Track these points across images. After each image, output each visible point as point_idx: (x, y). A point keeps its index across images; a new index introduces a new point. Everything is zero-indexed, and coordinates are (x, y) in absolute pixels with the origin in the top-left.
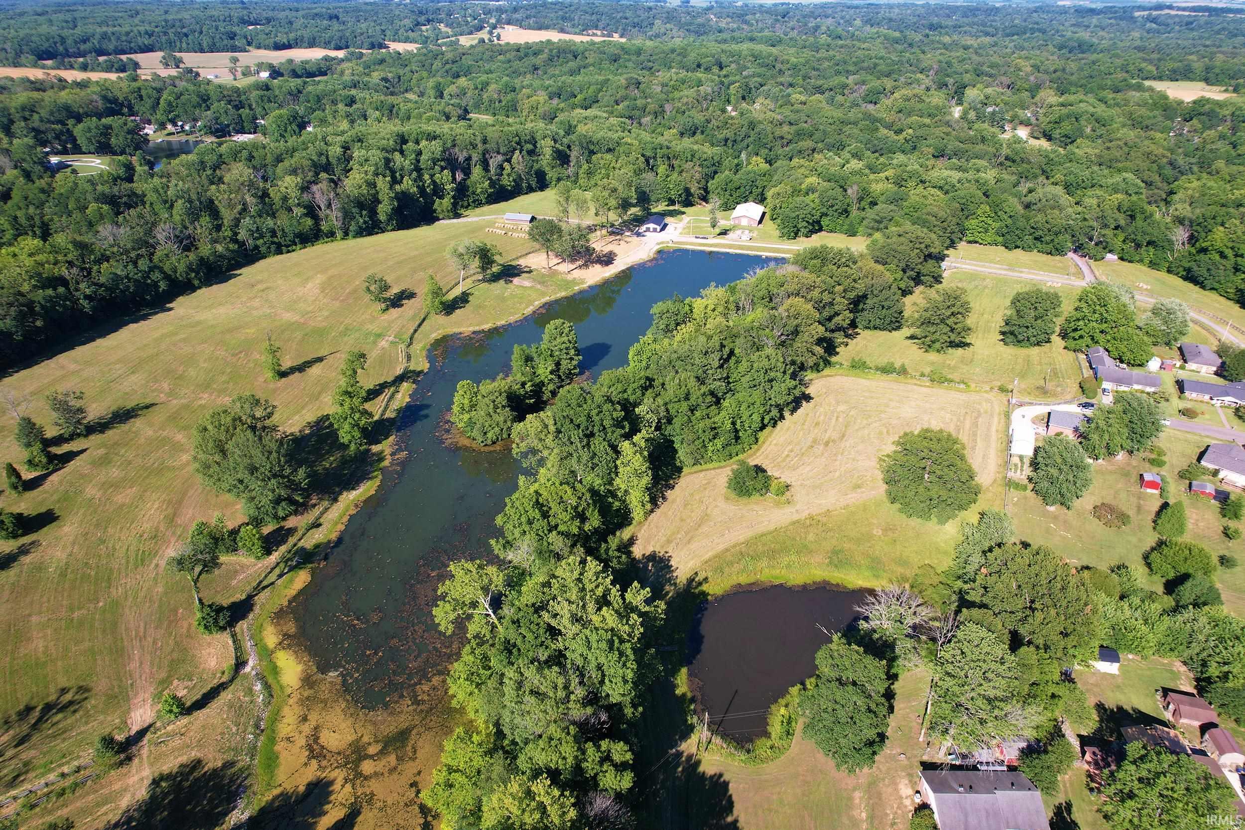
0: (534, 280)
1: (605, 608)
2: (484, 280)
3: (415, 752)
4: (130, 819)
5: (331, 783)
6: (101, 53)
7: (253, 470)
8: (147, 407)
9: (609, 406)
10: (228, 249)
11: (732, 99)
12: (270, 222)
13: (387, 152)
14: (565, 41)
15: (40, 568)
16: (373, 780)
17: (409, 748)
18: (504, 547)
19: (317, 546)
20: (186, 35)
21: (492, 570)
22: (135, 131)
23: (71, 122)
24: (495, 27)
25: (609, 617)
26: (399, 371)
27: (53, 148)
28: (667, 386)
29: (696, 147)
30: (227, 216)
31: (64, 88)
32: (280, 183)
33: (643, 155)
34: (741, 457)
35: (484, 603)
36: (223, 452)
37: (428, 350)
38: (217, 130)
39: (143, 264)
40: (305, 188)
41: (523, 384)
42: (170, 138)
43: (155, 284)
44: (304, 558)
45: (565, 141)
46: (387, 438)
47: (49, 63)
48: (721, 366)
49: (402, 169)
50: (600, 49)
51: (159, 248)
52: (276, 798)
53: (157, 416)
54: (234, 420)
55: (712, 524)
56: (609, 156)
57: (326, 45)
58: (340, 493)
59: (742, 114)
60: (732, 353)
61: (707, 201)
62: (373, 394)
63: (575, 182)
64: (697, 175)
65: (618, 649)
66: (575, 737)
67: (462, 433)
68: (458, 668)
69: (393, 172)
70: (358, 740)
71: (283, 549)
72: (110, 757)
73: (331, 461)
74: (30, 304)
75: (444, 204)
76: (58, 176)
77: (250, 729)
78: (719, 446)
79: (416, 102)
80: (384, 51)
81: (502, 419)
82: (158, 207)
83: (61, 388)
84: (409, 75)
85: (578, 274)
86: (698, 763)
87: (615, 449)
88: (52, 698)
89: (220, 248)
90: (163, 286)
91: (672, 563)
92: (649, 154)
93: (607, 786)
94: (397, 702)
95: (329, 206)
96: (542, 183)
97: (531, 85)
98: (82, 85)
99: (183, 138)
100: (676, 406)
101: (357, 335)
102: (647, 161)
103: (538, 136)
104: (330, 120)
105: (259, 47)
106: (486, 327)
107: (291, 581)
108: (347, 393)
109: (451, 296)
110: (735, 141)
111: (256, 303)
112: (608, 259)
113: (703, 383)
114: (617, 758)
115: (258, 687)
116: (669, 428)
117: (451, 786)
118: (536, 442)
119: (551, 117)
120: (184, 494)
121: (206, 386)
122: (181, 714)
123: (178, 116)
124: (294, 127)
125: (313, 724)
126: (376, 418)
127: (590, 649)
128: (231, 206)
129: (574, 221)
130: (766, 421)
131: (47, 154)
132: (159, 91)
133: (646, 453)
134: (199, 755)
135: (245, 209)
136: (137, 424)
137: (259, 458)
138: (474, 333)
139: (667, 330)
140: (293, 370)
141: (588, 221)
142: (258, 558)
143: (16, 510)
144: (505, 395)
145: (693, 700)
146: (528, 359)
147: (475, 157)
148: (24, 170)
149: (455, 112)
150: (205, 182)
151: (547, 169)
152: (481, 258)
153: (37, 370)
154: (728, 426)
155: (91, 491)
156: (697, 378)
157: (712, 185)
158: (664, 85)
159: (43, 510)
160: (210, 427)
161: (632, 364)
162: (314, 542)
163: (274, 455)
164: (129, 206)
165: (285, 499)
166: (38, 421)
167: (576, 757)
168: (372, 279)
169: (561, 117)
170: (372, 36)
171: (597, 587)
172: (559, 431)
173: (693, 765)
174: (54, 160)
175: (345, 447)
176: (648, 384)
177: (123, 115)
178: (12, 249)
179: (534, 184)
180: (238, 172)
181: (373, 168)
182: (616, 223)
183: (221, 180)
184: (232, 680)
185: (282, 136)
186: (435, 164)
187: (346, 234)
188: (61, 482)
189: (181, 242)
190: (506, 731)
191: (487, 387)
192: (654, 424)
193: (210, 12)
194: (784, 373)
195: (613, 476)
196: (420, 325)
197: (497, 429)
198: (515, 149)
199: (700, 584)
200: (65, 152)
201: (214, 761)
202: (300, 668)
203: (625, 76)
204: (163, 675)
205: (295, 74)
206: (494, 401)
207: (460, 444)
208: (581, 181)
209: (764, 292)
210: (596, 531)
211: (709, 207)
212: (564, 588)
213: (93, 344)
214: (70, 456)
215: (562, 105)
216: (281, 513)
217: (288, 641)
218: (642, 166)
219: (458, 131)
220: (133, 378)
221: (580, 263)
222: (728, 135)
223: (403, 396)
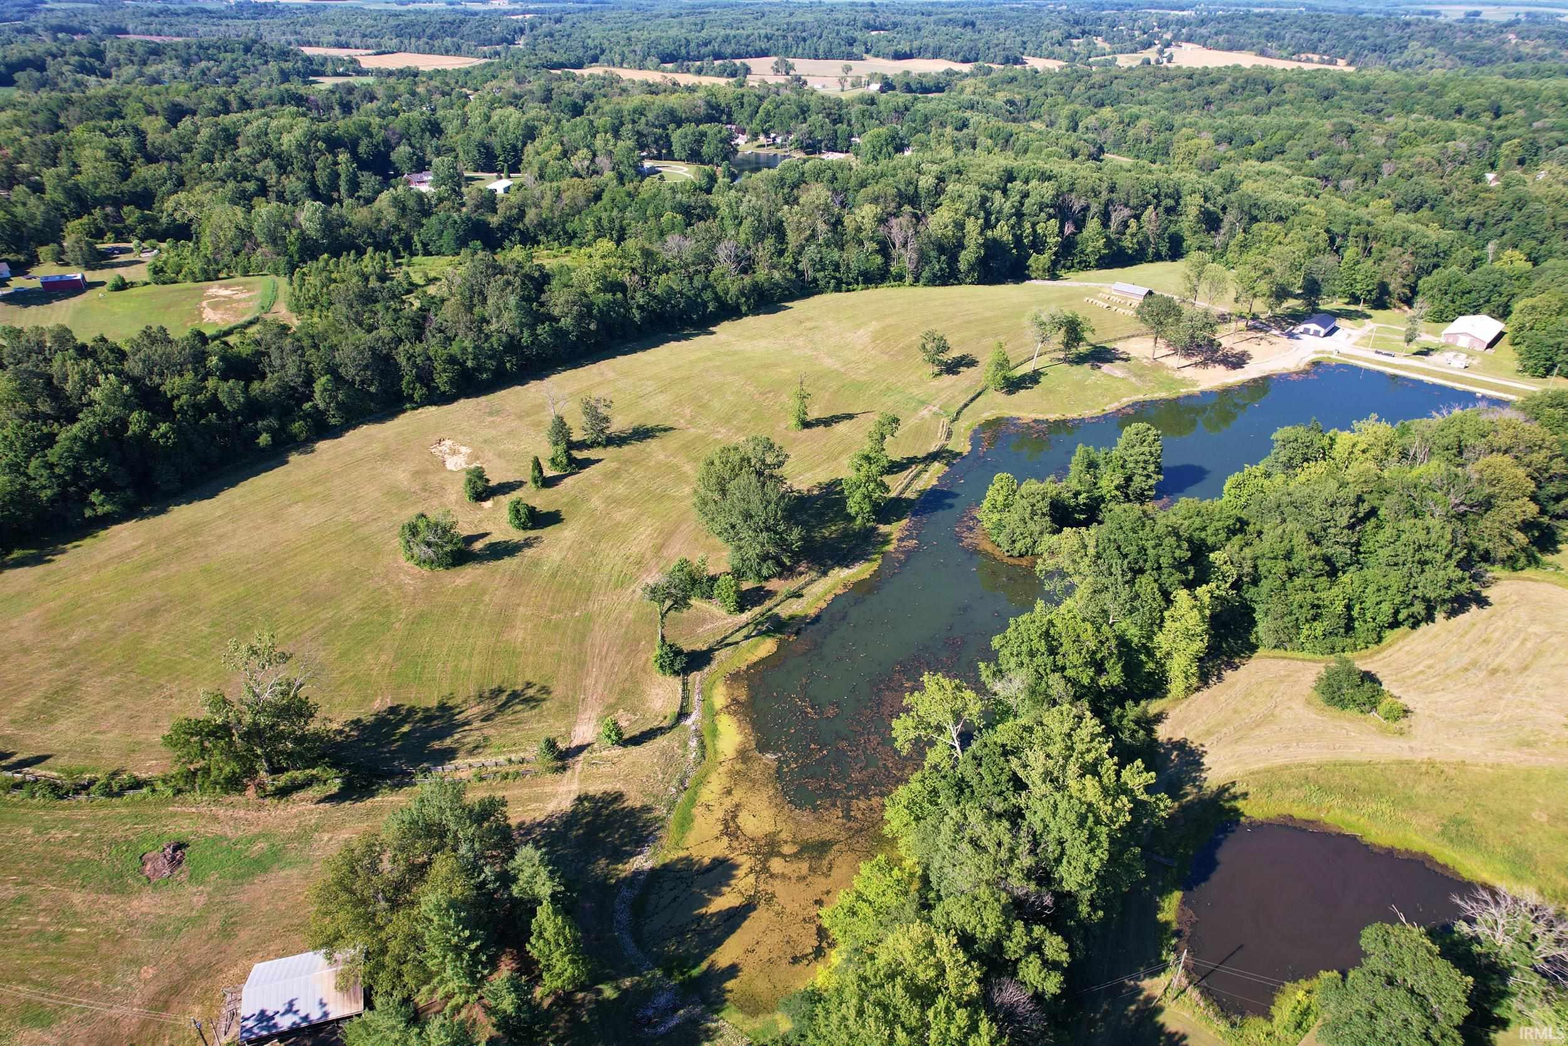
0: (1130, 371)
1: (1088, 776)
2: (1065, 360)
3: (830, 869)
4: (550, 825)
5: (736, 867)
6: (718, 56)
7: (748, 516)
8: (665, 430)
9: (1172, 540)
10: (785, 277)
11: (1501, 164)
12: (836, 255)
13: (988, 189)
14: (1260, 67)
15: (536, 563)
16: (778, 881)
17: (825, 862)
18: (994, 675)
19: (792, 618)
20: (804, 40)
21: (969, 694)
22: (728, 140)
23: (672, 126)
24: (1168, 45)
25: (1091, 789)
26: (933, 448)
27: (650, 152)
28: (1263, 537)
29: (1413, 227)
30: (793, 239)
31: (676, 91)
32: (857, 211)
33: (1328, 231)
34: (1348, 655)
35: (953, 731)
36: (724, 492)
37: (975, 431)
38: (809, 146)
39: (698, 282)
40: (882, 221)
41: (1077, 494)
42: (761, 151)
43: (705, 305)
44: (776, 626)
45: (1221, 200)
46: (899, 519)
47: (670, 66)
48: (1351, 527)
49: (1000, 212)
50: (1307, 81)
51: (717, 266)
52: (681, 860)
53: (672, 441)
54: (742, 459)
55: (1276, 728)
56: (1276, 227)
57: (953, 56)
58: (832, 568)
59: (1507, 185)
60: (1373, 512)
61: (1410, 306)
62: (895, 467)
63: (1222, 255)
64: (1405, 267)
65: (1091, 829)
66: (1004, 907)
67: (987, 535)
68: (902, 793)
69: (988, 214)
70: (775, 834)
71: (757, 610)
72: (548, 760)
73: (831, 531)
74: (590, 306)
75: (1039, 261)
76: (647, 181)
77: (675, 782)
78: (1319, 632)
79: (1040, 133)
80: (1018, 67)
81: (1038, 529)
82: (728, 222)
83: (595, 394)
84: (1041, 99)
85: (1190, 373)
86: (1159, 1010)
87: (1167, 598)
88: (519, 688)
89: (777, 275)
90: (711, 307)
91: (1205, 760)
92: (1335, 229)
93: (1027, 979)
94: (827, 809)
95: (905, 245)
96: (1175, 250)
97: (1196, 123)
98: (691, 89)
99: (772, 151)
100: (1269, 564)
101: (898, 397)
102: (1332, 240)
103: (1185, 189)
104: (933, 144)
105: (877, 56)
106: (1052, 417)
107: (756, 646)
108: (867, 458)
109: (1019, 372)
110: (1483, 224)
111: (800, 342)
112: (1237, 361)
113: (1318, 543)
114: (1049, 953)
115: (694, 743)
116: (1253, 590)
117: (854, 914)
118: (1067, 562)
119: (1209, 167)
120: (677, 527)
121: (727, 420)
122: (617, 743)
123: (772, 127)
124: (890, 149)
125: (736, 800)
126: (893, 495)
127: (1054, 815)
128: (799, 229)
129: (1202, 304)
130: (1401, 617)
131: (643, 158)
132: (761, 99)
133: (1207, 612)
134: (623, 789)
135: (813, 236)
136: (652, 445)
137: (756, 506)
138: (1035, 421)
139: (1289, 465)
140: (818, 422)
141: (1224, 306)
142: (730, 613)
143: (531, 503)
144: (1048, 500)
145: (1178, 934)
146: (1092, 465)
147: (1095, 208)
148: (619, 173)
149: (1087, 149)
150: (780, 201)
151: (1187, 234)
152: (1067, 332)
153: (581, 372)
154: (1340, 608)
155: (596, 502)
156: (1310, 535)
157: (1424, 283)
158: (1391, 136)
159: (552, 510)
160: (717, 462)
161: (1226, 498)
162: (790, 612)
163: (773, 506)
164: (700, 218)
165: (773, 558)
166: (569, 422)
167: (999, 931)
168: (931, 336)
169: (1225, 168)
170: (1009, 49)
171: (1089, 751)
172: (1098, 556)
173: (1151, 1010)
174: (648, 164)
175: (851, 519)
176: (1239, 527)
177: (720, 122)
178: (589, 250)
179: (1164, 251)
180: (816, 193)
181: (966, 207)
182: (1262, 316)
183: (796, 201)
184: (671, 728)
185: (875, 158)
186: (1041, 210)
187: (917, 280)
188: (573, 487)
189: (739, 263)
190: (933, 879)
191: (1031, 486)
192: (1230, 580)
193: (835, 15)
194: (1449, 556)
195: (1156, 629)
196: (973, 400)
197: (1029, 540)
198: (1149, 204)
199: (1235, 797)
200: (659, 157)
201: (634, 800)
202: (739, 738)
203: (1335, 120)
204: (612, 700)
205: (908, 89)
206: (1033, 505)
207: (980, 548)
208: (1229, 255)
209: (1451, 440)
210: (1113, 690)
211: (1410, 313)
212: (1047, 741)
213: (634, 356)
214: (586, 463)
215: (1232, 153)
216: (765, 572)
217: (735, 707)
218: (1322, 245)
219: (1082, 173)
220: (660, 398)
221: (1194, 359)
222: (1473, 216)
223: (931, 477)
